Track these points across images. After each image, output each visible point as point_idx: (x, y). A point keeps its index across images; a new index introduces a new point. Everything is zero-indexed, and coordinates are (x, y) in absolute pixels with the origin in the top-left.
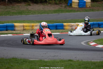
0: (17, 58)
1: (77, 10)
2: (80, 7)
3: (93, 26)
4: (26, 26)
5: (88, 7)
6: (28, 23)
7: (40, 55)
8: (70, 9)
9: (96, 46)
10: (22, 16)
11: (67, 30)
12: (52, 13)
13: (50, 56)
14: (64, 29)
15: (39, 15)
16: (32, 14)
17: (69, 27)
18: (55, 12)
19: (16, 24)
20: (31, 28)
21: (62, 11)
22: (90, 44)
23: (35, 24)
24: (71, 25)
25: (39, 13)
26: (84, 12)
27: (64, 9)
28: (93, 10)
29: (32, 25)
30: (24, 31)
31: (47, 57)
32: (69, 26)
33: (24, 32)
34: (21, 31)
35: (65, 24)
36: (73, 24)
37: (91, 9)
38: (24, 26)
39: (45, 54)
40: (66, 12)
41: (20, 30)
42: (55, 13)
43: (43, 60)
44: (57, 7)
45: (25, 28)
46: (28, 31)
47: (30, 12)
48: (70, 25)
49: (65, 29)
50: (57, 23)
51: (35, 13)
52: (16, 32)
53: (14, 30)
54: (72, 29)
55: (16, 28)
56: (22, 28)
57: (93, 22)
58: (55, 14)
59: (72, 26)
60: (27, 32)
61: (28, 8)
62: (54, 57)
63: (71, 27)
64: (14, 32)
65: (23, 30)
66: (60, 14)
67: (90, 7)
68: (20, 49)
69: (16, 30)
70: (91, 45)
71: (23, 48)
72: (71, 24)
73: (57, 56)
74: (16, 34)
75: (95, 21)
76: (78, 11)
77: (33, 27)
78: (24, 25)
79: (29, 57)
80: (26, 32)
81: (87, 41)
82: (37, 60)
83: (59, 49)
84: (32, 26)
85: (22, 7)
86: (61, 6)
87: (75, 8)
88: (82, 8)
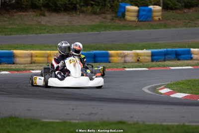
0: (18, 118)
1: (135, 25)
2: (141, 20)
3: (167, 56)
4: (37, 56)
5: (156, 21)
6: (40, 50)
7: (63, 111)
8: (122, 23)
9: (172, 96)
10: (28, 35)
11: (115, 63)
12: (86, 31)
13: (83, 114)
14: (110, 62)
15: (61, 34)
16: (48, 32)
17: (120, 58)
18: (93, 28)
19: (16, 52)
20: (46, 59)
21: (106, 28)
22: (160, 91)
23: (54, 51)
24: (123, 55)
25: (61, 31)
26: (148, 30)
27: (110, 24)
28: (165, 26)
29: (48, 54)
30: (31, 65)
31: (77, 117)
32: (119, 56)
33: (32, 68)
34: (26, 65)
35: (111, 52)
36: (126, 52)
37: (163, 23)
38: (31, 56)
39: (73, 109)
40: (113, 29)
41: (25, 63)
42: (92, 31)
43: (68, 121)
44: (96, 20)
45: (35, 59)
46: (41, 65)
47: (44, 28)
48: (121, 54)
49: (113, 63)
50: (95, 50)
51: (53, 30)
52: (17, 68)
53: (14, 64)
54: (125, 62)
55: (18, 60)
56: (29, 59)
57: (166, 49)
58: (92, 33)
59: (125, 56)
60: (38, 67)
61: (40, 20)
62: (90, 115)
63: (123, 59)
64: (13, 66)
65: (31, 63)
66: (102, 32)
67: (159, 19)
68: (25, 99)
69: (17, 64)
70: (161, 93)
71: (30, 97)
72: (124, 53)
73: (96, 114)
74: (18, 70)
75: (169, 47)
76: (136, 27)
77: (50, 58)
78: (32, 54)
79: (42, 114)
80: (36, 66)
81: (153, 85)
82: (58, 121)
83: (100, 101)
84: (47, 56)
85: (30, 18)
86: (104, 18)
87: (130, 21)
88: (144, 21)
